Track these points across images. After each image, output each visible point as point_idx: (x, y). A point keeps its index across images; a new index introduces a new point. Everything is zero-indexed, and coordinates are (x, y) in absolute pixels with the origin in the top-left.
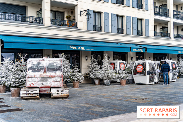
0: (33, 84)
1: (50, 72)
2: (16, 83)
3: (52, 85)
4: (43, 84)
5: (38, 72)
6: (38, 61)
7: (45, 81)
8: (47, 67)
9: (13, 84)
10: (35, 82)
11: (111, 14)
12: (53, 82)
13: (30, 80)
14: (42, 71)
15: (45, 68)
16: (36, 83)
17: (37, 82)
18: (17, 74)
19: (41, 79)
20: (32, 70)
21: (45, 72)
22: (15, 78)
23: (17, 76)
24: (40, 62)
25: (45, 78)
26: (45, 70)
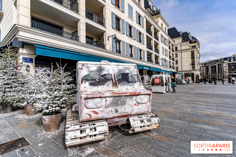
0: (96, 113)
1: (124, 85)
2: (54, 106)
3: (133, 111)
4: (117, 111)
5: (102, 86)
6: (98, 66)
7: (121, 105)
8: (116, 76)
9: (47, 108)
10: (101, 109)
11: (127, 43)
12: (135, 105)
13: (91, 103)
14: (108, 82)
15: (113, 78)
16: (102, 111)
17: (106, 107)
18: (56, 89)
19: (113, 100)
20: (89, 82)
21: (115, 85)
22: (50, 97)
23: (56, 93)
24: (102, 66)
25: (120, 98)
26: (114, 82)
